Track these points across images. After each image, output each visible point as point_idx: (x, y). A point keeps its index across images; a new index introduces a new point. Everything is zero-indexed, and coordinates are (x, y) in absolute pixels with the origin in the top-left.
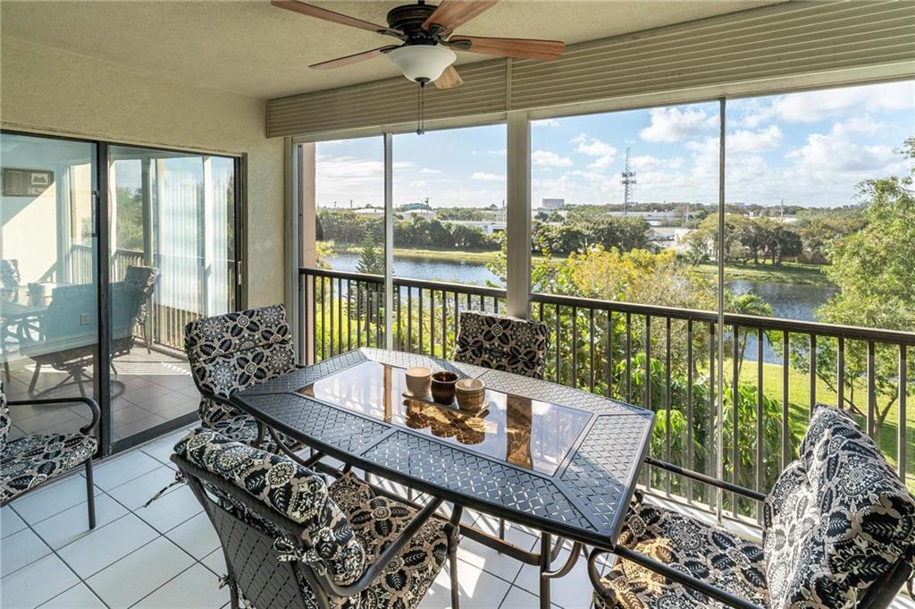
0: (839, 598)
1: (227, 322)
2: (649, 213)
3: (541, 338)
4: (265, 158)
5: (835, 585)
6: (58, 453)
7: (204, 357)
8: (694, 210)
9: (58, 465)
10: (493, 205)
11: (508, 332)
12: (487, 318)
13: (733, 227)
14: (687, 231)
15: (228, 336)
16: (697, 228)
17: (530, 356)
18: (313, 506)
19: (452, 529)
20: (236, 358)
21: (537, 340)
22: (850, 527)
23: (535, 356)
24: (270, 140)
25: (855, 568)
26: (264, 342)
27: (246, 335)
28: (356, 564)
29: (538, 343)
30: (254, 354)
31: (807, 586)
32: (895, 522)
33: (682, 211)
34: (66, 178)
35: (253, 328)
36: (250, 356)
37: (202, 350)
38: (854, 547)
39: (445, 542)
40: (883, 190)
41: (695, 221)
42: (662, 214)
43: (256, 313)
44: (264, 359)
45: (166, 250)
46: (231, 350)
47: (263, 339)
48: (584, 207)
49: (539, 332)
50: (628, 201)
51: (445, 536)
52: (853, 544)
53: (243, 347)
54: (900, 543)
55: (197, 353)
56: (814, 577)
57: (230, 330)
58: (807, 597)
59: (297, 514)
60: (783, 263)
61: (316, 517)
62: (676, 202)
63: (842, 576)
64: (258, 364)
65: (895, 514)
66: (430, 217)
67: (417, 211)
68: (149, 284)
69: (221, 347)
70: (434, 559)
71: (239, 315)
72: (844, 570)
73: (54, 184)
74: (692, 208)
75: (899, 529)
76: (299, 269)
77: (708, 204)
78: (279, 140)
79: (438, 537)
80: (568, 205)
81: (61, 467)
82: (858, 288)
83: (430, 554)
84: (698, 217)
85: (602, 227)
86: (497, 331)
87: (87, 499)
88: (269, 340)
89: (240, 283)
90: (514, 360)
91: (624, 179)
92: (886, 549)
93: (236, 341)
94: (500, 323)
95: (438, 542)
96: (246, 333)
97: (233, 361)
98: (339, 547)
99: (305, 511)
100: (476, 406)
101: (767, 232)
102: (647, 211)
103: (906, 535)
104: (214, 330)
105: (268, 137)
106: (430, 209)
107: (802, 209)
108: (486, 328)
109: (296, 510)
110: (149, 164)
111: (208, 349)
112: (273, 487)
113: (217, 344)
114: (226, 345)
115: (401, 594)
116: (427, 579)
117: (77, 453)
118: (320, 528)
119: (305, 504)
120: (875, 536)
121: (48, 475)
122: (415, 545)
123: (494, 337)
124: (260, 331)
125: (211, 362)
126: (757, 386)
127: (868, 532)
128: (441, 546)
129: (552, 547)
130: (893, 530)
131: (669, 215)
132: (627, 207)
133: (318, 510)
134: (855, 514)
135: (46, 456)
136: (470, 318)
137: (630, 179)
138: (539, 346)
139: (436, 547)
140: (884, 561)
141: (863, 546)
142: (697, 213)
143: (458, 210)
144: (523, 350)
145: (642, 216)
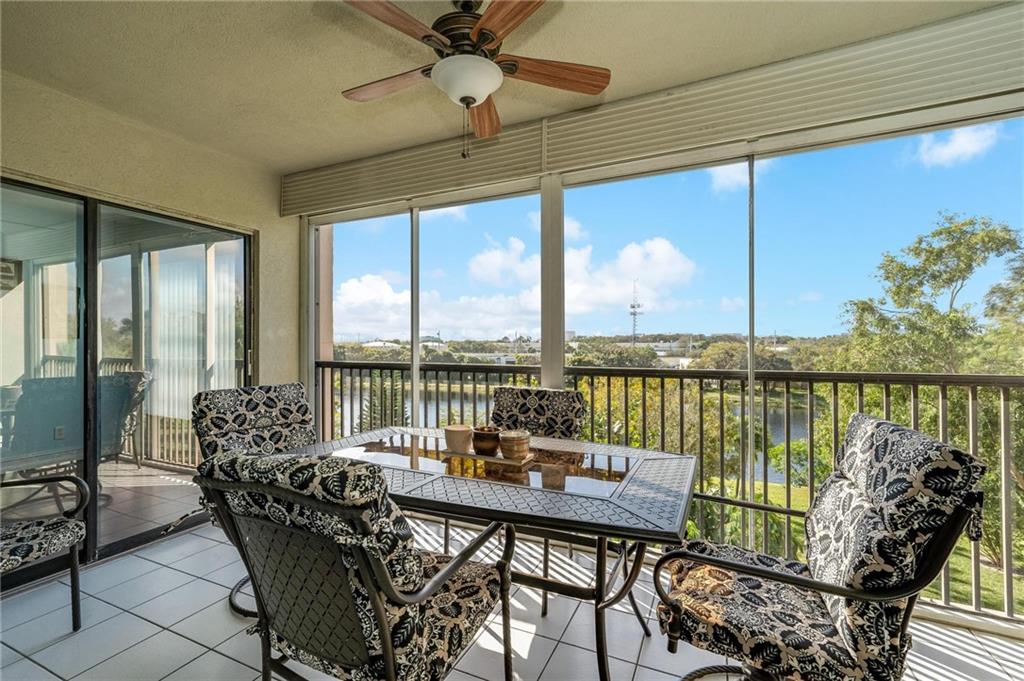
0: (900, 554)
1: (241, 395)
2: (656, 344)
3: (578, 406)
4: (278, 240)
5: (895, 542)
6: (35, 537)
7: (215, 431)
8: (697, 341)
9: (36, 547)
10: (506, 338)
11: (544, 402)
12: (521, 391)
13: (732, 356)
14: (690, 360)
15: (242, 410)
16: (700, 357)
17: (567, 424)
18: (373, 488)
19: (505, 565)
20: (251, 434)
21: (574, 408)
22: (912, 486)
23: (572, 424)
24: (284, 218)
25: (916, 522)
26: (282, 420)
27: (263, 411)
28: (415, 568)
29: (575, 410)
30: (271, 432)
31: (868, 551)
32: (955, 473)
33: (685, 342)
34: (37, 280)
35: (270, 404)
36: (267, 434)
37: (212, 423)
38: (916, 504)
39: (498, 578)
40: (863, 310)
41: (698, 351)
42: (667, 344)
43: (273, 389)
44: (283, 439)
45: (160, 353)
46: (246, 426)
47: (280, 417)
48: (594, 339)
49: (576, 399)
50: (637, 332)
51: (497, 573)
52: (916, 500)
53: (259, 424)
54: (959, 494)
55: (206, 426)
56: (875, 540)
57: (244, 404)
58: (869, 562)
59: (356, 494)
60: (777, 389)
61: (376, 500)
62: (680, 333)
63: (902, 533)
64: (275, 443)
65: (955, 465)
66: (442, 349)
67: (430, 344)
68: (140, 389)
69: (234, 421)
70: (488, 593)
71: (254, 389)
72: (904, 527)
73: (23, 283)
74: (696, 338)
75: (959, 479)
76: (316, 363)
77: (709, 335)
78: (293, 219)
79: (490, 574)
80: (579, 337)
81: (39, 550)
82: (846, 402)
83: (484, 588)
84: (701, 347)
85: (612, 356)
86: (532, 402)
87: (70, 601)
88: (287, 418)
89: (249, 374)
90: (550, 431)
91: (632, 310)
92: (945, 501)
93: (251, 416)
94: (536, 395)
95: (491, 577)
96: (262, 409)
97: (248, 438)
98: (400, 542)
99: (364, 491)
100: (521, 454)
101: (763, 359)
102: (653, 342)
103: (965, 484)
104: (226, 402)
105: (282, 215)
106: (442, 342)
107: (792, 339)
108: (521, 401)
109: (355, 489)
110: (140, 257)
111: (220, 422)
112: (324, 476)
113: (230, 417)
114: (240, 420)
115: (457, 621)
116: (482, 611)
117: (61, 536)
118: (379, 517)
119: (364, 485)
120: (936, 491)
121: (23, 558)
122: (466, 582)
123: (529, 409)
124: (278, 408)
125: (223, 437)
126: (762, 492)
127: (929, 487)
128: (494, 581)
129: (607, 580)
130: (954, 481)
131: (675, 346)
132: (635, 339)
133: (379, 493)
134: (916, 475)
135: (21, 540)
136: (504, 393)
137: (638, 310)
138: (576, 413)
139: (490, 582)
140: (943, 513)
141: (925, 501)
142: (700, 343)
143: (470, 342)
144: (559, 420)
145: (649, 346)
